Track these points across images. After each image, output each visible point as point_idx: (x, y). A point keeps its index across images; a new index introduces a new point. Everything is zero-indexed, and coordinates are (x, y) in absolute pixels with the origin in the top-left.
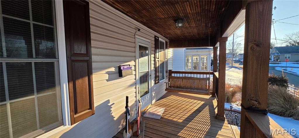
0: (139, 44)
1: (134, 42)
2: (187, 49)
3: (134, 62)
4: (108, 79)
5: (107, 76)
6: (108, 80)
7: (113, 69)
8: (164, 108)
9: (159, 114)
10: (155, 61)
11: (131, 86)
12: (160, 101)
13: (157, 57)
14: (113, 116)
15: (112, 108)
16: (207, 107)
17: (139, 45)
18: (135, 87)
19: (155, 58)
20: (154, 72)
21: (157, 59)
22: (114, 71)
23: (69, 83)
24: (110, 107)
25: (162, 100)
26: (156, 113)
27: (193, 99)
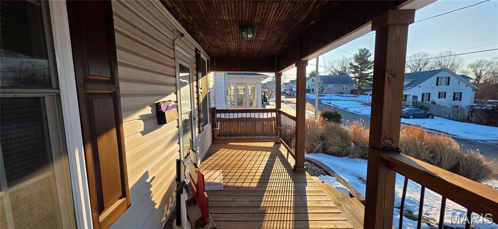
0: (180, 61)
1: (173, 56)
2: (228, 74)
3: (176, 96)
4: (143, 130)
5: (142, 123)
6: (143, 133)
7: (148, 111)
8: (221, 171)
9: (217, 181)
10: (197, 92)
11: (173, 140)
12: (207, 161)
13: (200, 87)
14: (153, 201)
15: (151, 186)
16: (277, 159)
17: (180, 64)
18: (178, 142)
19: (197, 87)
20: (197, 113)
21: (200, 90)
22: (151, 113)
23: (86, 146)
24: (149, 185)
25: (210, 158)
26: (212, 181)
27: (255, 150)
